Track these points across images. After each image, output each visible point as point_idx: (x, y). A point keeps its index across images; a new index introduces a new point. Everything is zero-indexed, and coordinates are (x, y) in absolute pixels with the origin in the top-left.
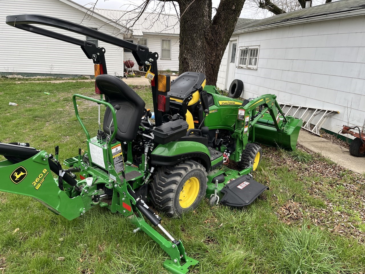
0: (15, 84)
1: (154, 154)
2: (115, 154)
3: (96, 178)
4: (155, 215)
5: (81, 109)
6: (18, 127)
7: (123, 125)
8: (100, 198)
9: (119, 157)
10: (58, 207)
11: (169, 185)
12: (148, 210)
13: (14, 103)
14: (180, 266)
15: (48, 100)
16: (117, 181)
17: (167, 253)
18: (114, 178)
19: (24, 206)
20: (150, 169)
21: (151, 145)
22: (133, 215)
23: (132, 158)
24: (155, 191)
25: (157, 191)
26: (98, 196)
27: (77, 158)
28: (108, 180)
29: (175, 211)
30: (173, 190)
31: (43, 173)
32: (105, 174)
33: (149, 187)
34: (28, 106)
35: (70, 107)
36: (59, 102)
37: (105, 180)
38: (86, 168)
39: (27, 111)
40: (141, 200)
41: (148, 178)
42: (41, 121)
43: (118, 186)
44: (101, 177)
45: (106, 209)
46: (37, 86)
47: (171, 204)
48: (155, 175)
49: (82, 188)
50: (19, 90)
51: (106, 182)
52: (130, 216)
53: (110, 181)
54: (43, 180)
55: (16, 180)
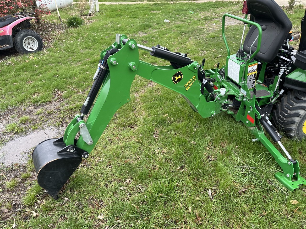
0: (169, 4)
1: (289, 78)
2: (251, 72)
3: (228, 90)
4: (276, 132)
5: (218, 28)
6: (170, 40)
7: (264, 46)
8: (229, 106)
9: (252, 75)
10: (197, 106)
11: (297, 109)
12: (271, 126)
13: (168, 20)
14: (291, 181)
15: (192, 18)
16: (246, 96)
17: (281, 166)
18: (244, 93)
19: (171, 100)
20: (280, 91)
21: (288, 69)
22: (254, 127)
23: (263, 78)
24: (279, 112)
25: (283, 112)
26: (227, 105)
27: (213, 71)
28: (239, 93)
29: (296, 134)
30: (300, 115)
31: (192, 79)
32: (237, 88)
33: (275, 107)
34: (177, 23)
35: (209, 25)
36: (200, 20)
37: (237, 93)
38: (221, 80)
39: (176, 27)
40: (266, 117)
41: (275, 99)
42: (186, 36)
43: (246, 100)
44: (233, 90)
45: (231, 116)
46: (185, 5)
47: (294, 127)
48: (284, 98)
49: (216, 96)
50: (171, 9)
51: (236, 94)
52: (251, 127)
53: (240, 95)
54: (191, 84)
55: (175, 81)
